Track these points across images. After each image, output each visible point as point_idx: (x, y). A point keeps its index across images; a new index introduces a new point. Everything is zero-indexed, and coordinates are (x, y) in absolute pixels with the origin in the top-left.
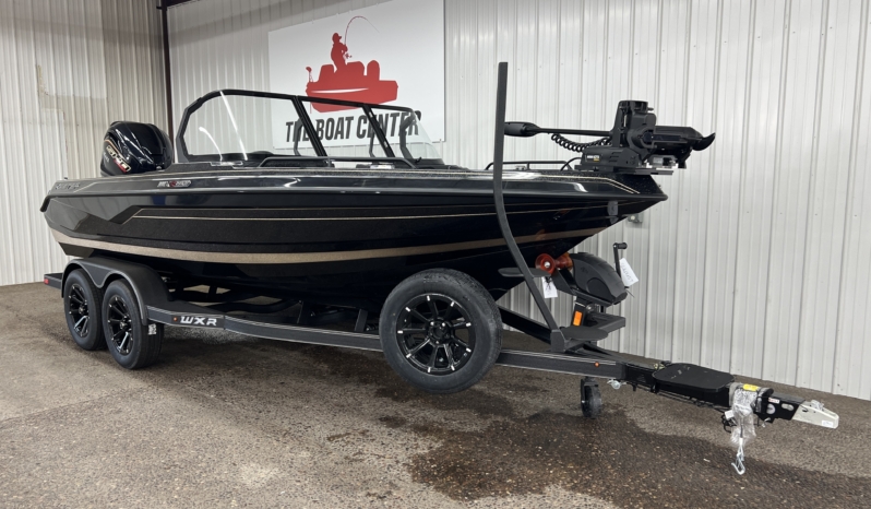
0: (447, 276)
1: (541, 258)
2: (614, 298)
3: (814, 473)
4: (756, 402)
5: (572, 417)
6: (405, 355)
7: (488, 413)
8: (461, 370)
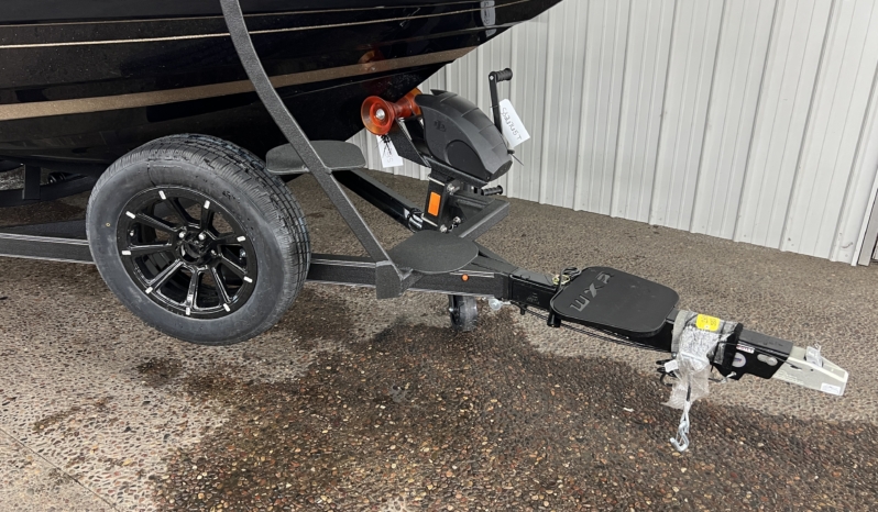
0: (188, 155)
1: (369, 104)
2: (490, 174)
3: (779, 420)
4: (716, 349)
5: (434, 329)
6: (144, 290)
7: (313, 336)
8: (240, 310)
